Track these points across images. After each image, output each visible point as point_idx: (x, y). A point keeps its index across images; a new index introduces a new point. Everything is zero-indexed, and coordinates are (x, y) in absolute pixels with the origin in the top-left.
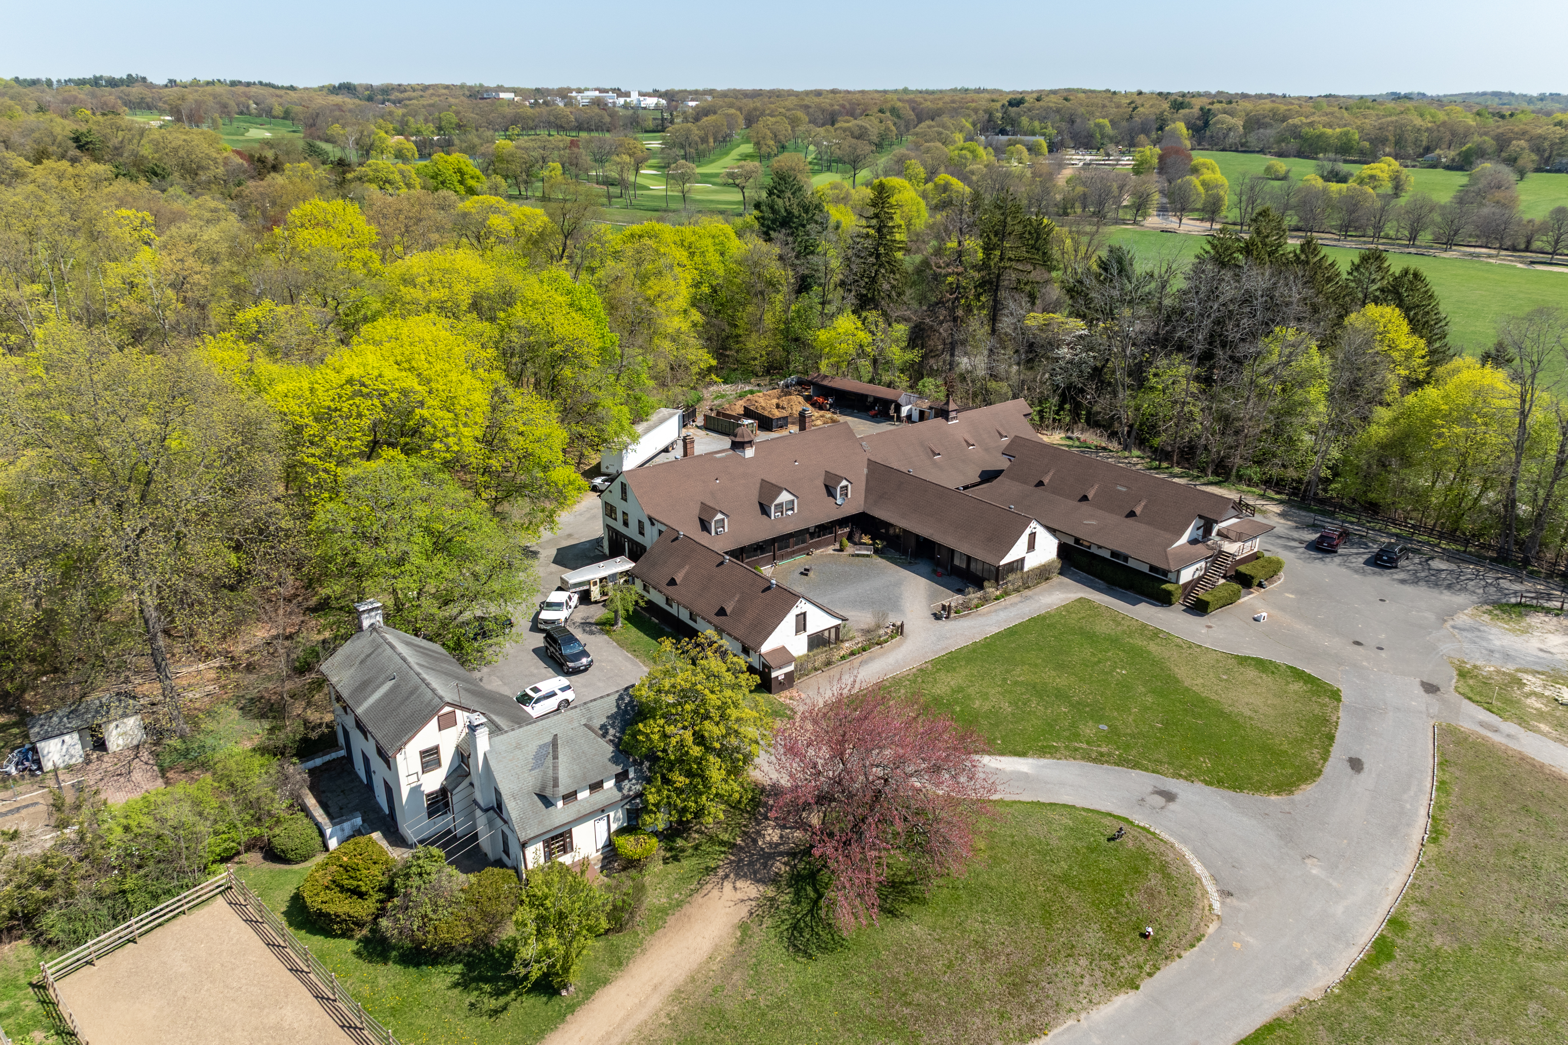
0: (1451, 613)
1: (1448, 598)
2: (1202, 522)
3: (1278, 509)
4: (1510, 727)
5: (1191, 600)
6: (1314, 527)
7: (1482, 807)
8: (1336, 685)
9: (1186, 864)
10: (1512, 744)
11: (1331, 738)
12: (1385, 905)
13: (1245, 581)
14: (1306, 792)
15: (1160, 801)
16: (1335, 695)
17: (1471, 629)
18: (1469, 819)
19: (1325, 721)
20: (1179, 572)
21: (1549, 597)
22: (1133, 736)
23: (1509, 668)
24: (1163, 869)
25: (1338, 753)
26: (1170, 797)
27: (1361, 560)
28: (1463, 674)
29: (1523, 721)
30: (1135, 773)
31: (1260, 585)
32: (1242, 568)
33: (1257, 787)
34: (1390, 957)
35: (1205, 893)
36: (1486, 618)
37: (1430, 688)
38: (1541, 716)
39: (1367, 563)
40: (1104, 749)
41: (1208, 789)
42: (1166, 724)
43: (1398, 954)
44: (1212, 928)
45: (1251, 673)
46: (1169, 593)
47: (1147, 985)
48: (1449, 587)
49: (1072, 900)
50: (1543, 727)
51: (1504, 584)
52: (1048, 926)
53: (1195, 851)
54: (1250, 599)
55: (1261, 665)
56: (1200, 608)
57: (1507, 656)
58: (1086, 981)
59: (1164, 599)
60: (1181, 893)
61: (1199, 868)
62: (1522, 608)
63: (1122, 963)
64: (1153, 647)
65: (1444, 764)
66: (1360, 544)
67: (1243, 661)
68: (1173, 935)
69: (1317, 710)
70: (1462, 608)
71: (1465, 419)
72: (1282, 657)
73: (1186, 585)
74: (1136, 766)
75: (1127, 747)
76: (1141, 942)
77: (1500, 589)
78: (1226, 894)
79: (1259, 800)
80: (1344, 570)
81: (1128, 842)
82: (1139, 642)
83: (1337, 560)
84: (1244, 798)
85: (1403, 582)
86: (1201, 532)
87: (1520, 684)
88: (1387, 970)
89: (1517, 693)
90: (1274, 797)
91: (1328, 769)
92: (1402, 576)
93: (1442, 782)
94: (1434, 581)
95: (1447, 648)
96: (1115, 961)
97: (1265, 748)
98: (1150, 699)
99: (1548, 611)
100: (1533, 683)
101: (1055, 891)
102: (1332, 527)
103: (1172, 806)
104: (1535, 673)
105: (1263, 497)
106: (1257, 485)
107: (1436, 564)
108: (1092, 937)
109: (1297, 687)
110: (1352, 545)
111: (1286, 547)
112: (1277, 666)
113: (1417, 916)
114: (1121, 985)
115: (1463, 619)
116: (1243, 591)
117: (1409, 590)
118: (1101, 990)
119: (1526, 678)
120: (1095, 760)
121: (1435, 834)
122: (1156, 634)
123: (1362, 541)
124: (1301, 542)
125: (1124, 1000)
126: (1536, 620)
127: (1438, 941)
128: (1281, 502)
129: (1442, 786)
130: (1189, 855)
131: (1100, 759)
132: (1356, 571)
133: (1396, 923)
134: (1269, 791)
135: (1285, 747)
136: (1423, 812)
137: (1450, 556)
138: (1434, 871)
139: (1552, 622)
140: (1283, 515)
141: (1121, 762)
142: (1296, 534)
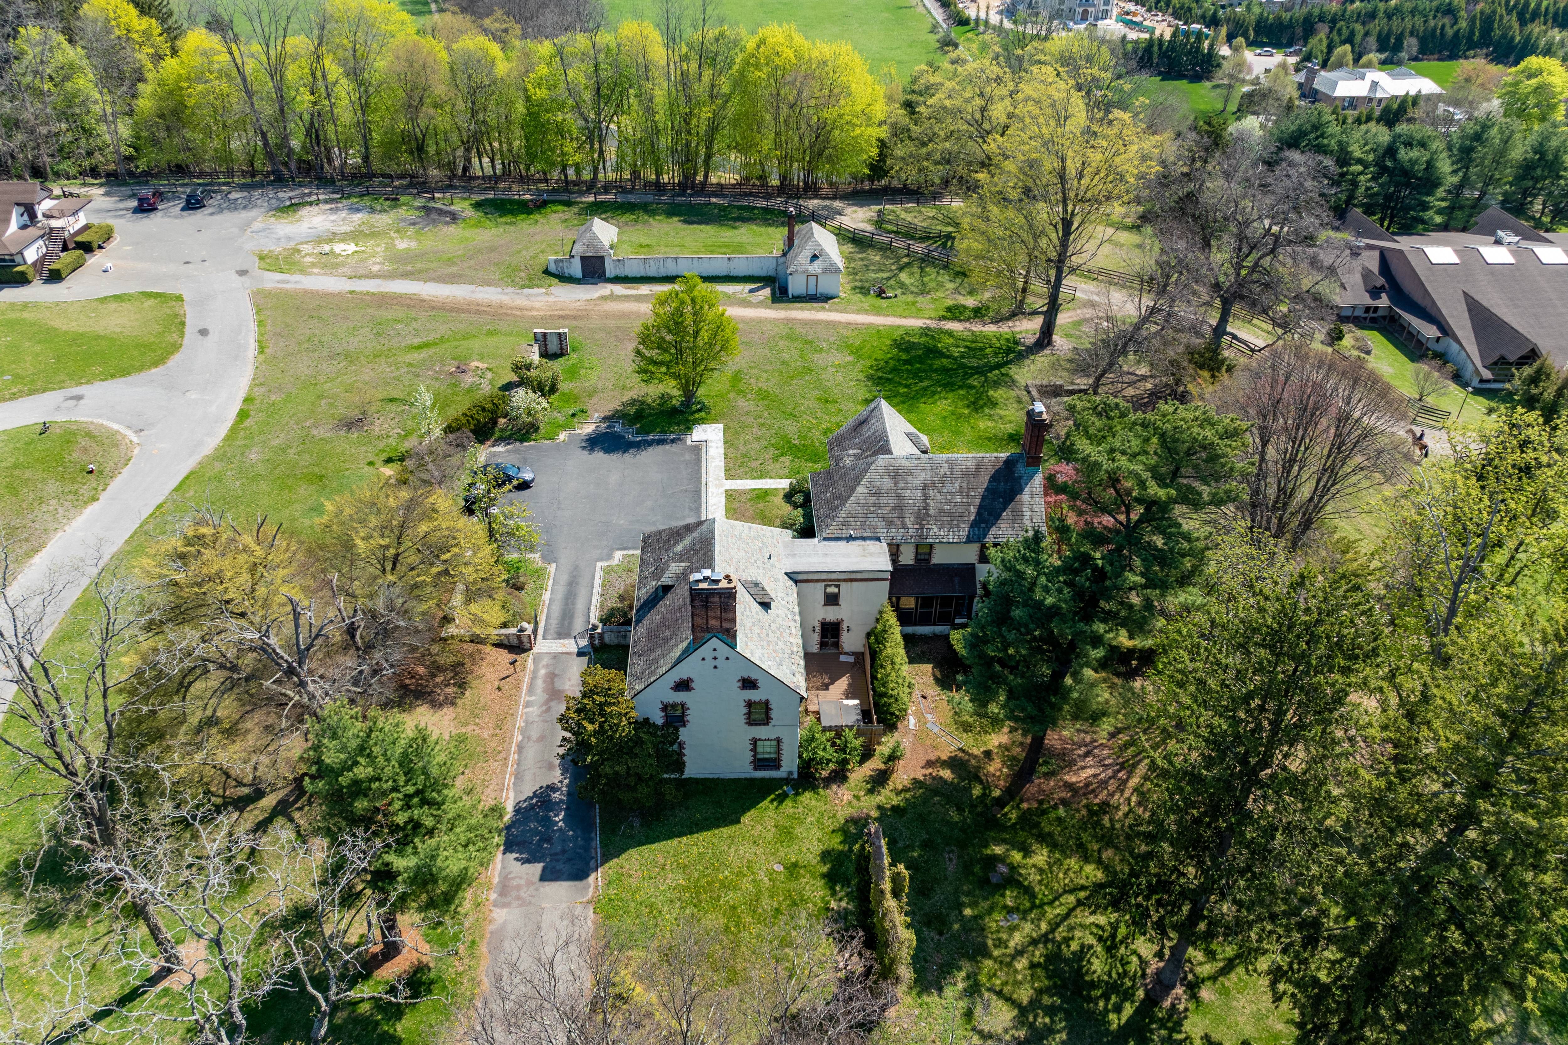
0: (249, 224)
1: (244, 215)
2: (22, 209)
3: (102, 191)
4: (297, 277)
5: (46, 273)
6: (134, 195)
7: (287, 325)
8: (177, 293)
9: (105, 427)
10: (298, 286)
11: (183, 324)
12: (241, 395)
13: (87, 248)
14: (175, 360)
15: (73, 402)
16: (179, 298)
17: (264, 230)
18: (280, 334)
19: (176, 315)
20: (21, 253)
21: (310, 194)
22: (34, 374)
23: (292, 244)
24: (89, 434)
25: (190, 330)
26: (79, 398)
27: (178, 208)
28: (262, 258)
29: (303, 272)
30: (46, 395)
31: (100, 247)
32: (79, 239)
33: (141, 369)
34: (248, 416)
35: (124, 437)
36: (273, 219)
37: (242, 273)
38: (313, 265)
39: (183, 209)
40: (14, 390)
41: (105, 383)
42: (58, 358)
43: (252, 413)
44: (136, 451)
45: (113, 306)
46: (23, 273)
47: (103, 496)
48: (245, 208)
49: (27, 474)
50: (315, 270)
51: (281, 195)
52: (16, 494)
53: (109, 419)
54: (95, 260)
55: (118, 298)
56: (55, 277)
57: (289, 239)
58: (60, 510)
59: (22, 280)
60: (107, 442)
61: (115, 426)
62: (295, 207)
63: (81, 491)
64: (26, 315)
65: (258, 312)
66: (174, 199)
67: (104, 300)
68: (111, 464)
69: (169, 312)
70: (255, 219)
71: (200, 78)
72: (133, 288)
73: (34, 264)
74: (44, 390)
75: (32, 382)
76: (89, 476)
77: (278, 199)
78: (139, 431)
79: (145, 375)
80: (166, 219)
81: (54, 431)
82: (12, 315)
83: (159, 214)
84: (133, 378)
85: (212, 214)
86: (26, 217)
87: (299, 251)
88: (248, 423)
89: (297, 257)
90: (154, 370)
91: (186, 341)
92: (210, 210)
93: (260, 322)
94: (234, 206)
95: (250, 246)
96: (76, 493)
97: (138, 346)
98: (38, 348)
99: (311, 204)
100: (306, 248)
101: (12, 475)
102: (145, 192)
103: (82, 402)
104: (307, 243)
105: (84, 185)
106: (75, 178)
107: (234, 196)
108: (53, 487)
109: (151, 302)
110: (169, 201)
111: (116, 217)
112: (131, 295)
113: (259, 392)
114: (85, 503)
115: (257, 225)
116: (87, 256)
117: (217, 218)
118: (73, 511)
119: (301, 247)
120: (10, 399)
121: (261, 349)
122: (25, 306)
123: (175, 196)
124: (128, 209)
125: (91, 510)
126: (305, 211)
127: (273, 397)
128: (101, 185)
129: (260, 323)
130: (105, 423)
131: (14, 397)
132: (176, 217)
133: (247, 400)
134: (149, 367)
135: (152, 339)
136: (252, 341)
137: (243, 187)
138: (264, 367)
139: (315, 209)
140: (107, 194)
141: (31, 393)
142: (122, 205)
